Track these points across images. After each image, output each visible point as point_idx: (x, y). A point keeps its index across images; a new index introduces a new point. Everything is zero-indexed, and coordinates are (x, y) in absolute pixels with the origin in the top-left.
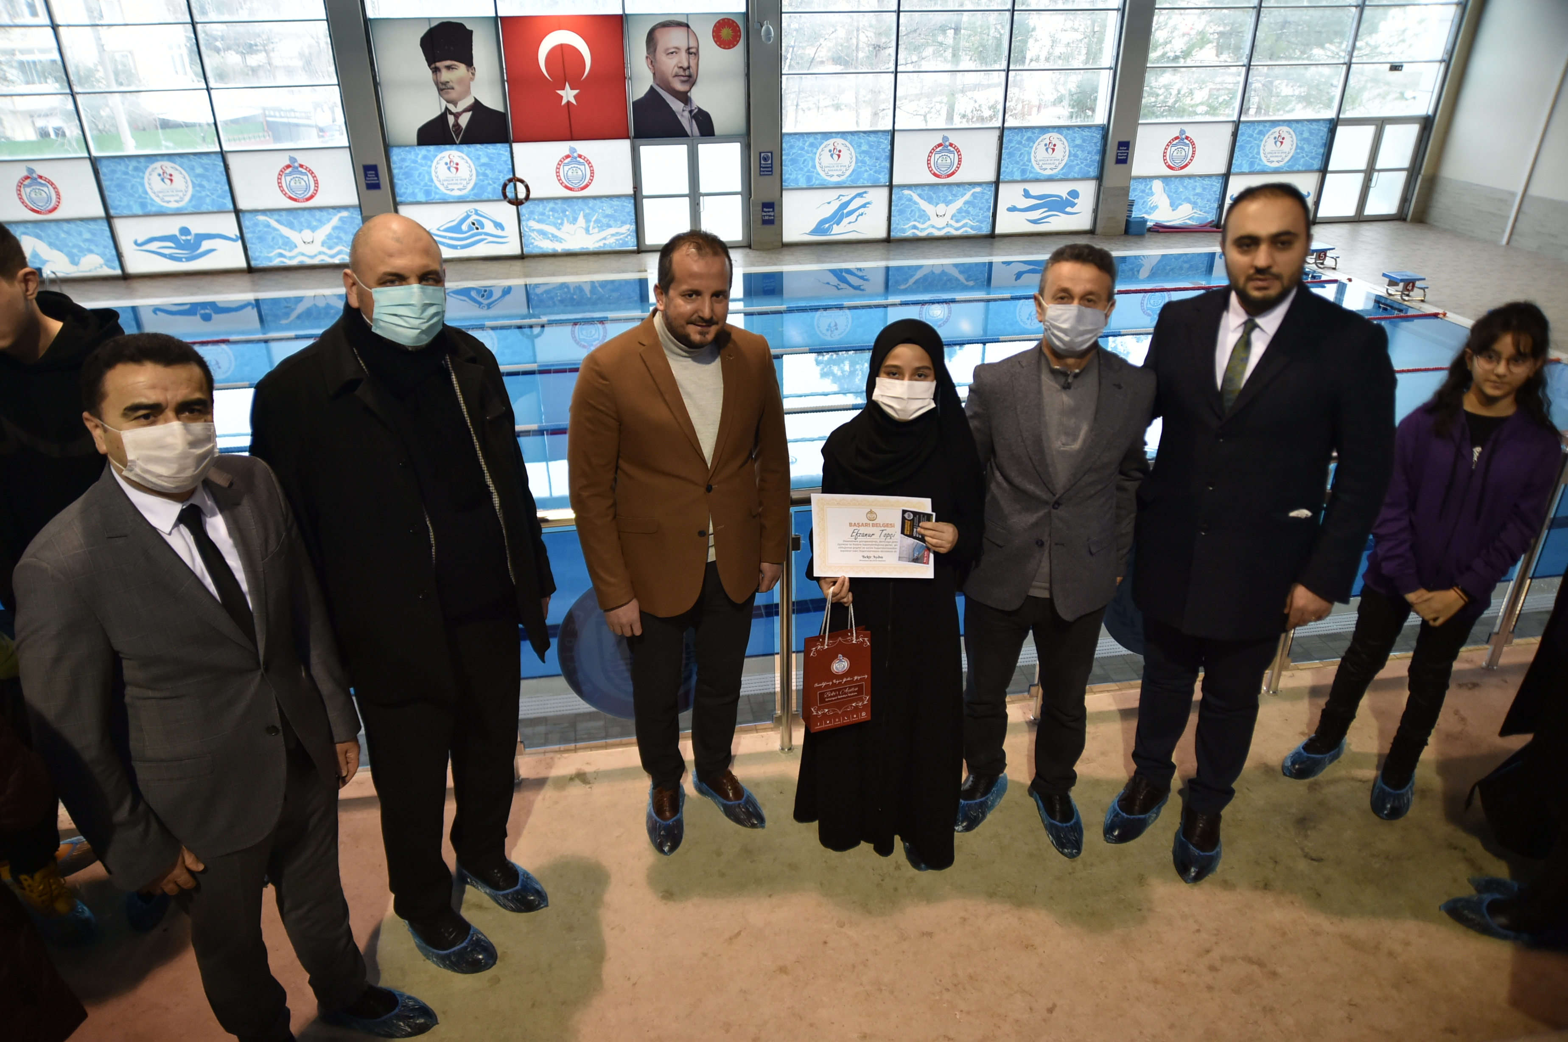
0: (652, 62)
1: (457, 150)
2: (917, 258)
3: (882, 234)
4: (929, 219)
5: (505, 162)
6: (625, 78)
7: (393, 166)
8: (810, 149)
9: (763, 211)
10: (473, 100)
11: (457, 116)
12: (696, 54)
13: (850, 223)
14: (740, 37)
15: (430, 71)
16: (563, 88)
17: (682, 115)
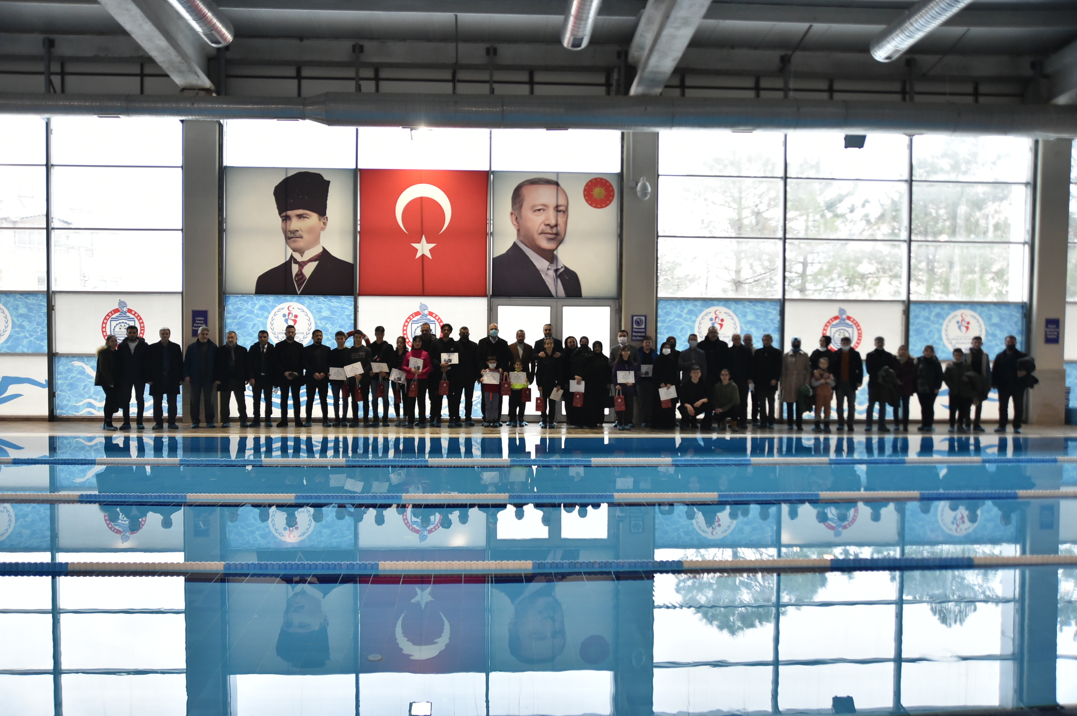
0: (516, 218)
1: (298, 301)
5: (348, 316)
6: (487, 234)
7: (226, 315)
8: (688, 316)
10: (321, 250)
11: (302, 265)
12: (565, 212)
14: (613, 196)
15: (280, 220)
16: (419, 242)
17: (547, 274)
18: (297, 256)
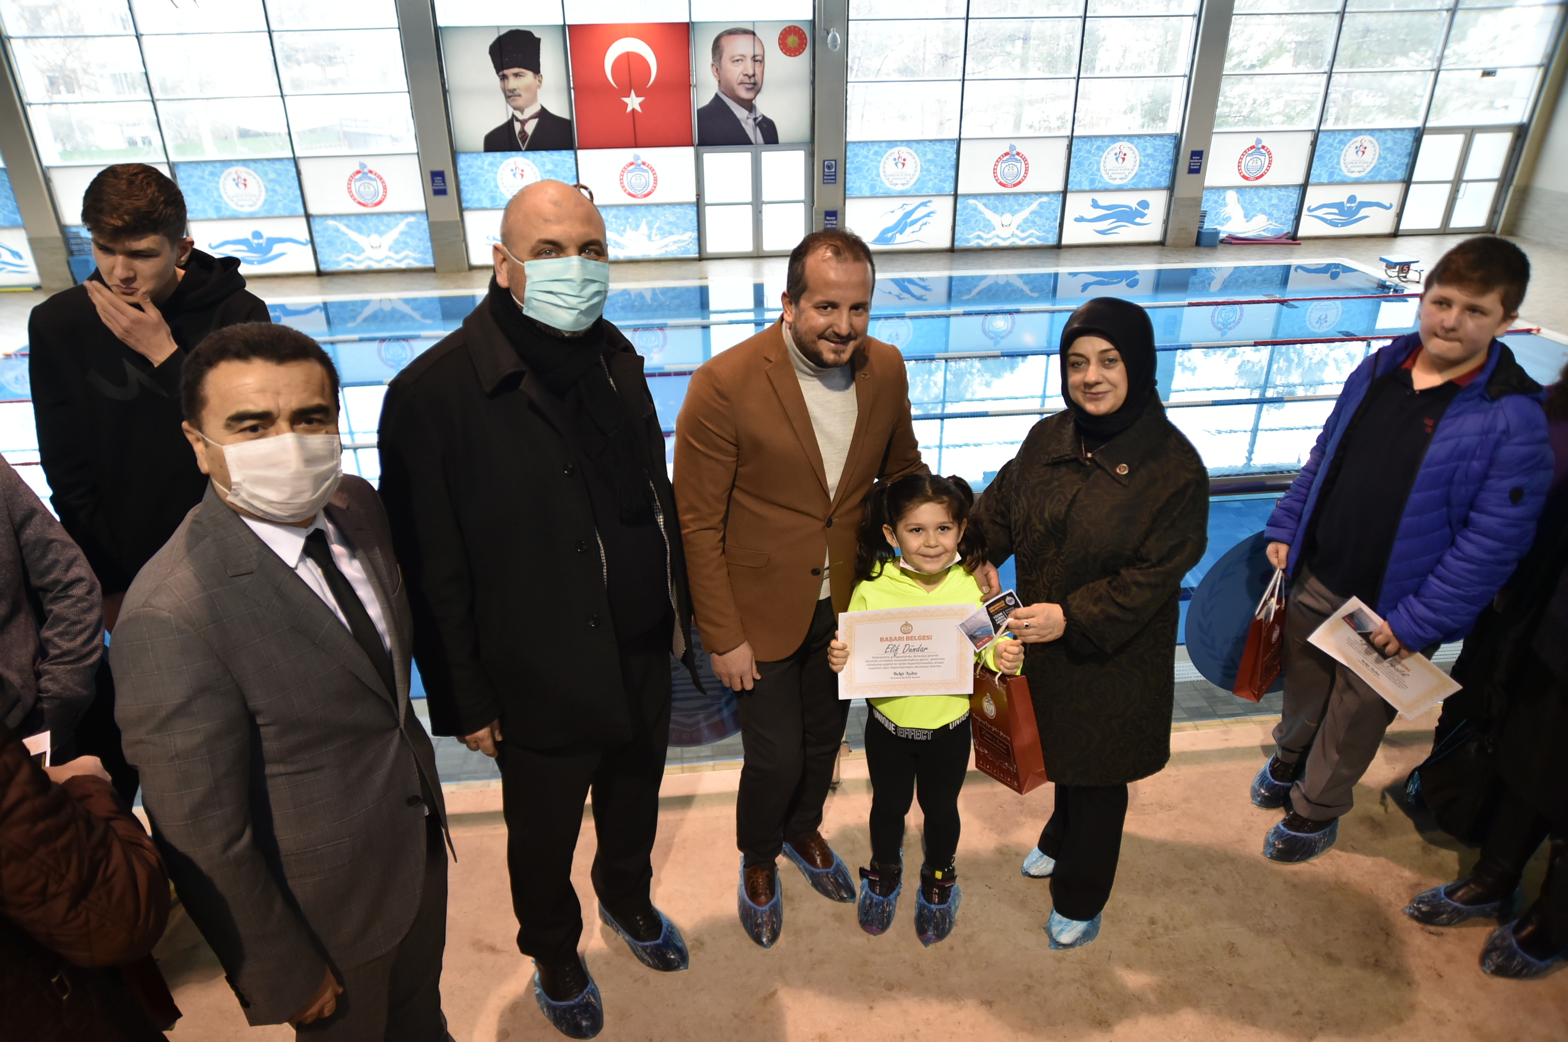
0: (717, 69)
2: (981, 268)
3: (946, 244)
4: (994, 229)
5: (570, 169)
6: (690, 86)
7: (459, 172)
8: (874, 157)
9: (825, 219)
10: (540, 108)
11: (523, 123)
12: (762, 61)
13: (913, 232)
14: (806, 45)
15: (496, 79)
16: (628, 96)
17: (746, 123)
18: (518, 114)
